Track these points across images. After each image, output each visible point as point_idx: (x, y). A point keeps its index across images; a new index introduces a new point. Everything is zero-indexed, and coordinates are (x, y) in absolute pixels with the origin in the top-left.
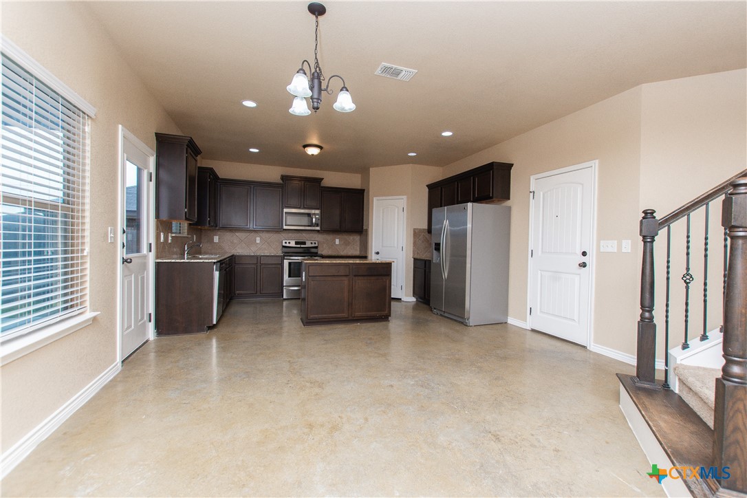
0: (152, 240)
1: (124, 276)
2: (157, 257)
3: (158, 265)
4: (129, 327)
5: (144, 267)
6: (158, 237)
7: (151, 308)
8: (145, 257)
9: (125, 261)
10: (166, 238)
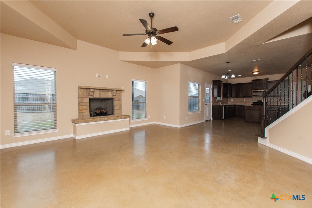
0: (212, 101)
1: (206, 107)
2: (213, 104)
3: (213, 106)
4: (207, 116)
5: (210, 106)
6: (213, 100)
7: (211, 114)
8: (210, 104)
9: (206, 104)
10: (215, 100)
